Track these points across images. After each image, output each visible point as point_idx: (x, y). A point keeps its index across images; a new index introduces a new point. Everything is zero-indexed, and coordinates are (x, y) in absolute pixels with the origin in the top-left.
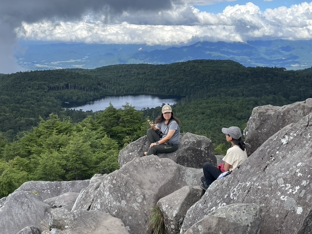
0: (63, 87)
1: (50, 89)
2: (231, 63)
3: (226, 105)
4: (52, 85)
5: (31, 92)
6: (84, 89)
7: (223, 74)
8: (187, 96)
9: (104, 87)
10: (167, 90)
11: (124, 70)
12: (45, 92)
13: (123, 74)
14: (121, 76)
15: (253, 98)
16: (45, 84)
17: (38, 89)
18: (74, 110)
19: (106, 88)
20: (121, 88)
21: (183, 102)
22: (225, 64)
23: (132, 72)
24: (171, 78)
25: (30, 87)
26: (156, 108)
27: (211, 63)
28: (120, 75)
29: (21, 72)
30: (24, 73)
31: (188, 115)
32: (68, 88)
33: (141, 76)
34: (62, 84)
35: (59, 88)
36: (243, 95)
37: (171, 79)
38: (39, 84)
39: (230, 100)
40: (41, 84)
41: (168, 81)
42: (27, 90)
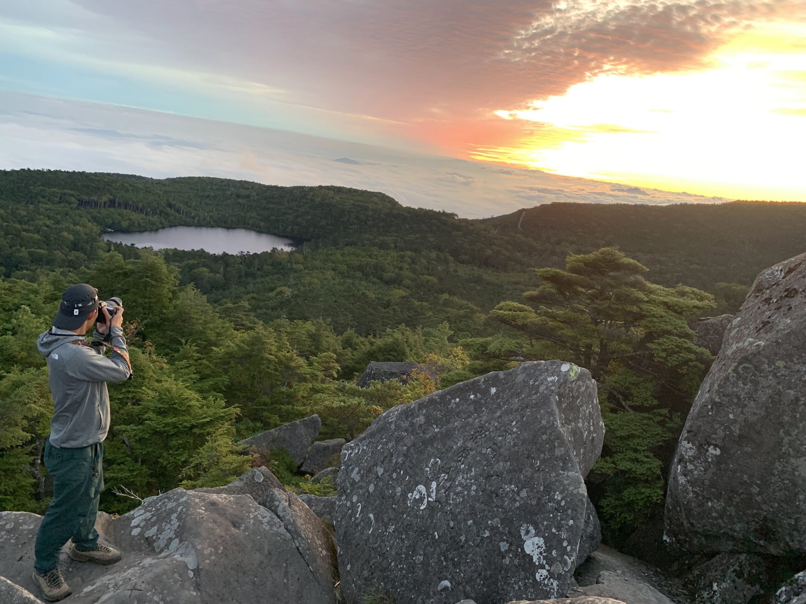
0: (105, 203)
1: (81, 203)
2: (383, 197)
3: (370, 260)
4: (85, 198)
5: (47, 206)
6: (141, 211)
7: (370, 213)
8: (313, 240)
9: (178, 211)
10: (282, 226)
11: (214, 188)
12: (72, 208)
13: (212, 194)
14: (208, 196)
15: (409, 253)
16: (72, 195)
17: (60, 202)
18: (121, 244)
19: (180, 213)
20: (207, 216)
21: (306, 248)
22: (375, 199)
23: (228, 193)
24: (290, 209)
25: (44, 197)
26: (261, 253)
27: (354, 194)
28: (206, 194)
29: (29, 169)
30: (34, 171)
31: (312, 270)
32: (114, 207)
33: (240, 200)
34: (104, 199)
35: (97, 204)
36: (396, 247)
37: (290, 212)
38: (62, 194)
39: (376, 253)
40: (65, 194)
41: (285, 214)
42: (39, 202)
